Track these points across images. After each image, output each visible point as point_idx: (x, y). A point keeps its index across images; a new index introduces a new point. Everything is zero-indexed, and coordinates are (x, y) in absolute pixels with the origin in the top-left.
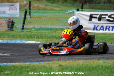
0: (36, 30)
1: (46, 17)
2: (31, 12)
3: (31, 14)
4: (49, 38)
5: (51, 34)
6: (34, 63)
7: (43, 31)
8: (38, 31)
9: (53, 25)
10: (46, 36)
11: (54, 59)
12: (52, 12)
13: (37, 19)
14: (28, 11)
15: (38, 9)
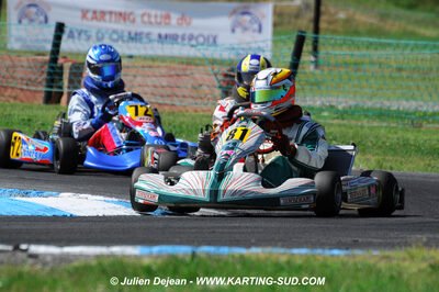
0: (337, 118)
1: (380, 64)
2: (321, 41)
3: (322, 52)
4: (393, 150)
5: (400, 134)
6: (328, 252)
7: (366, 120)
8: (345, 122)
9: (407, 100)
10: (380, 143)
11: (409, 240)
12: (406, 46)
13: (343, 70)
14: (310, 35)
15: (351, 29)
